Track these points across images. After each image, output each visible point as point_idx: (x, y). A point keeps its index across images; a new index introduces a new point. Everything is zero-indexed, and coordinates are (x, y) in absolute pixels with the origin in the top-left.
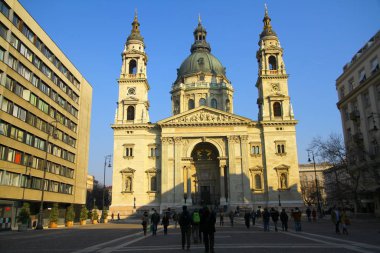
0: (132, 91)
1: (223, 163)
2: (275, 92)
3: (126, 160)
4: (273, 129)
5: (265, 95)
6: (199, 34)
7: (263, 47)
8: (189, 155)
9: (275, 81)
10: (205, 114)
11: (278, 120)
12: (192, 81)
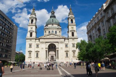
0: (32, 28)
1: (57, 49)
2: (72, 29)
3: (30, 48)
4: (72, 40)
5: (70, 30)
7: (69, 17)
8: (47, 47)
9: (72, 26)
10: (53, 35)
11: (73, 37)
12: (50, 26)
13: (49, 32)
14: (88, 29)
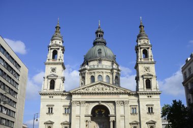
0: (53, 70)
1: (112, 119)
2: (147, 72)
3: (48, 115)
4: (145, 97)
5: (141, 74)
6: (99, 34)
7: (139, 44)
8: (90, 113)
9: (147, 66)
10: (101, 86)
11: (149, 91)
12: (93, 64)
13: (93, 78)
14: (185, 75)
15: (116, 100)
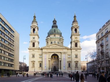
0: (34, 38)
1: (60, 60)
2: (76, 39)
3: (33, 58)
4: (75, 50)
5: (73, 40)
6: (55, 22)
7: (73, 25)
8: (50, 57)
9: (76, 36)
10: (55, 45)
11: (76, 48)
12: (52, 36)
13: (52, 43)
15: (62, 52)
